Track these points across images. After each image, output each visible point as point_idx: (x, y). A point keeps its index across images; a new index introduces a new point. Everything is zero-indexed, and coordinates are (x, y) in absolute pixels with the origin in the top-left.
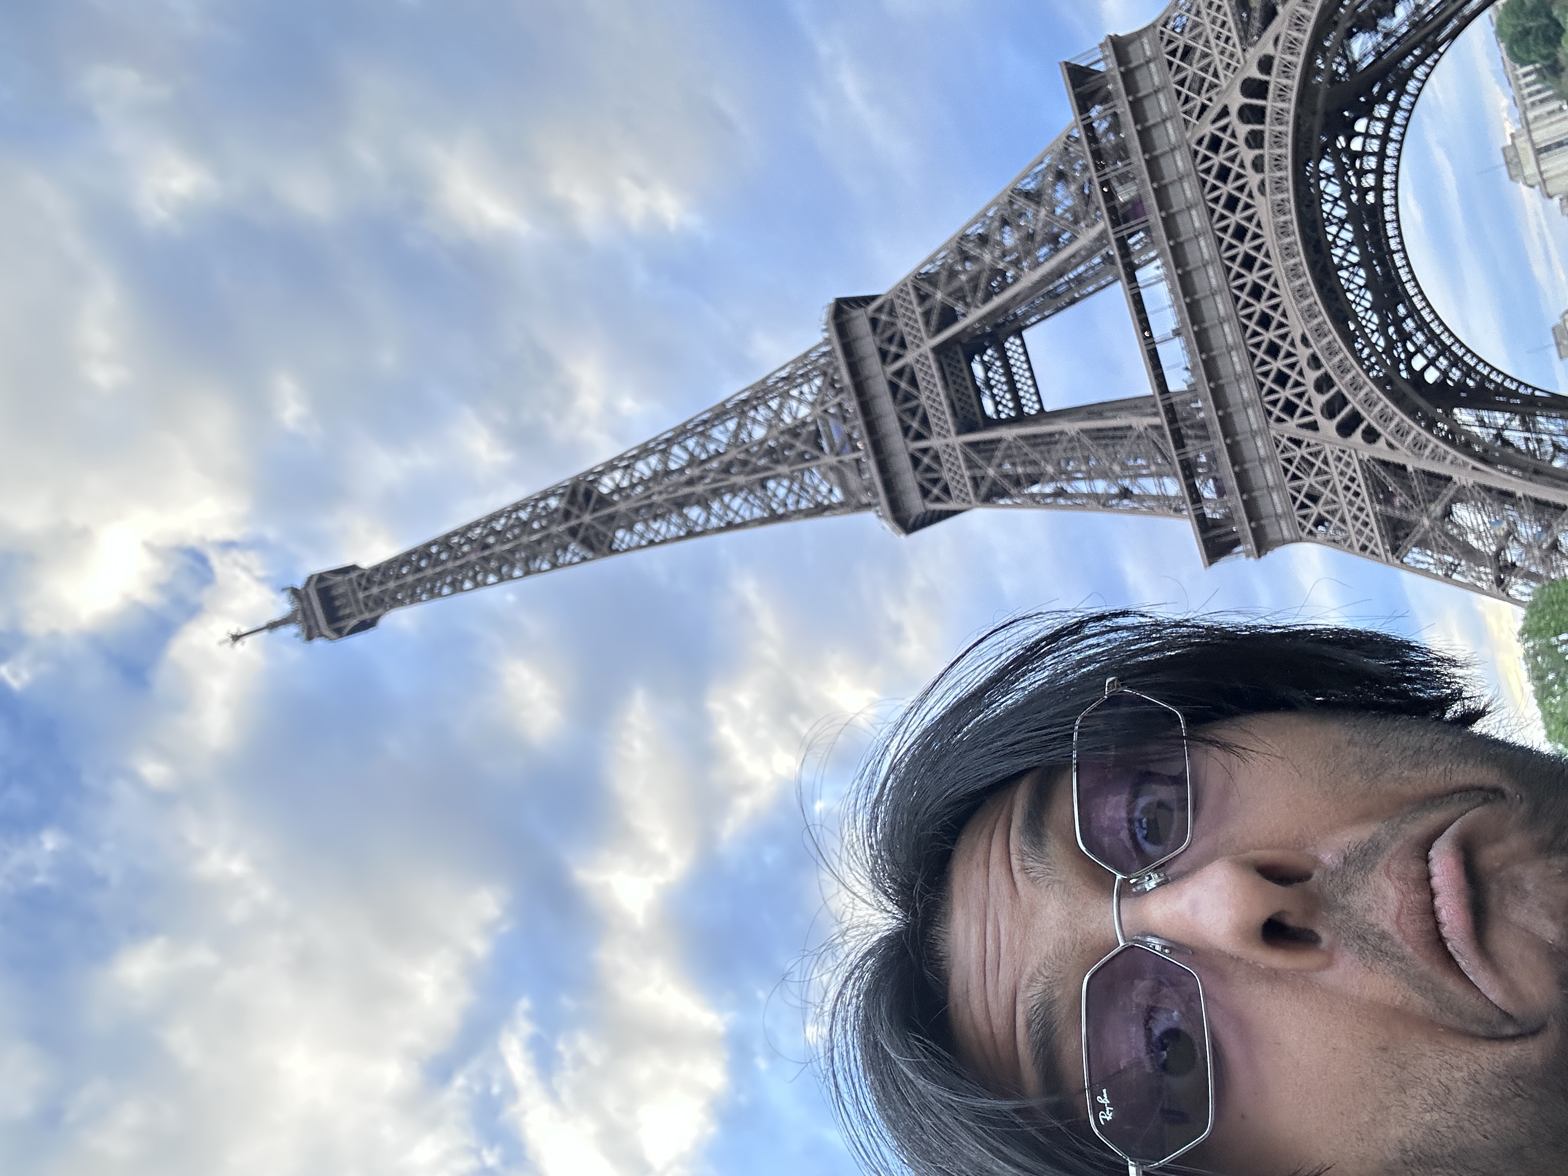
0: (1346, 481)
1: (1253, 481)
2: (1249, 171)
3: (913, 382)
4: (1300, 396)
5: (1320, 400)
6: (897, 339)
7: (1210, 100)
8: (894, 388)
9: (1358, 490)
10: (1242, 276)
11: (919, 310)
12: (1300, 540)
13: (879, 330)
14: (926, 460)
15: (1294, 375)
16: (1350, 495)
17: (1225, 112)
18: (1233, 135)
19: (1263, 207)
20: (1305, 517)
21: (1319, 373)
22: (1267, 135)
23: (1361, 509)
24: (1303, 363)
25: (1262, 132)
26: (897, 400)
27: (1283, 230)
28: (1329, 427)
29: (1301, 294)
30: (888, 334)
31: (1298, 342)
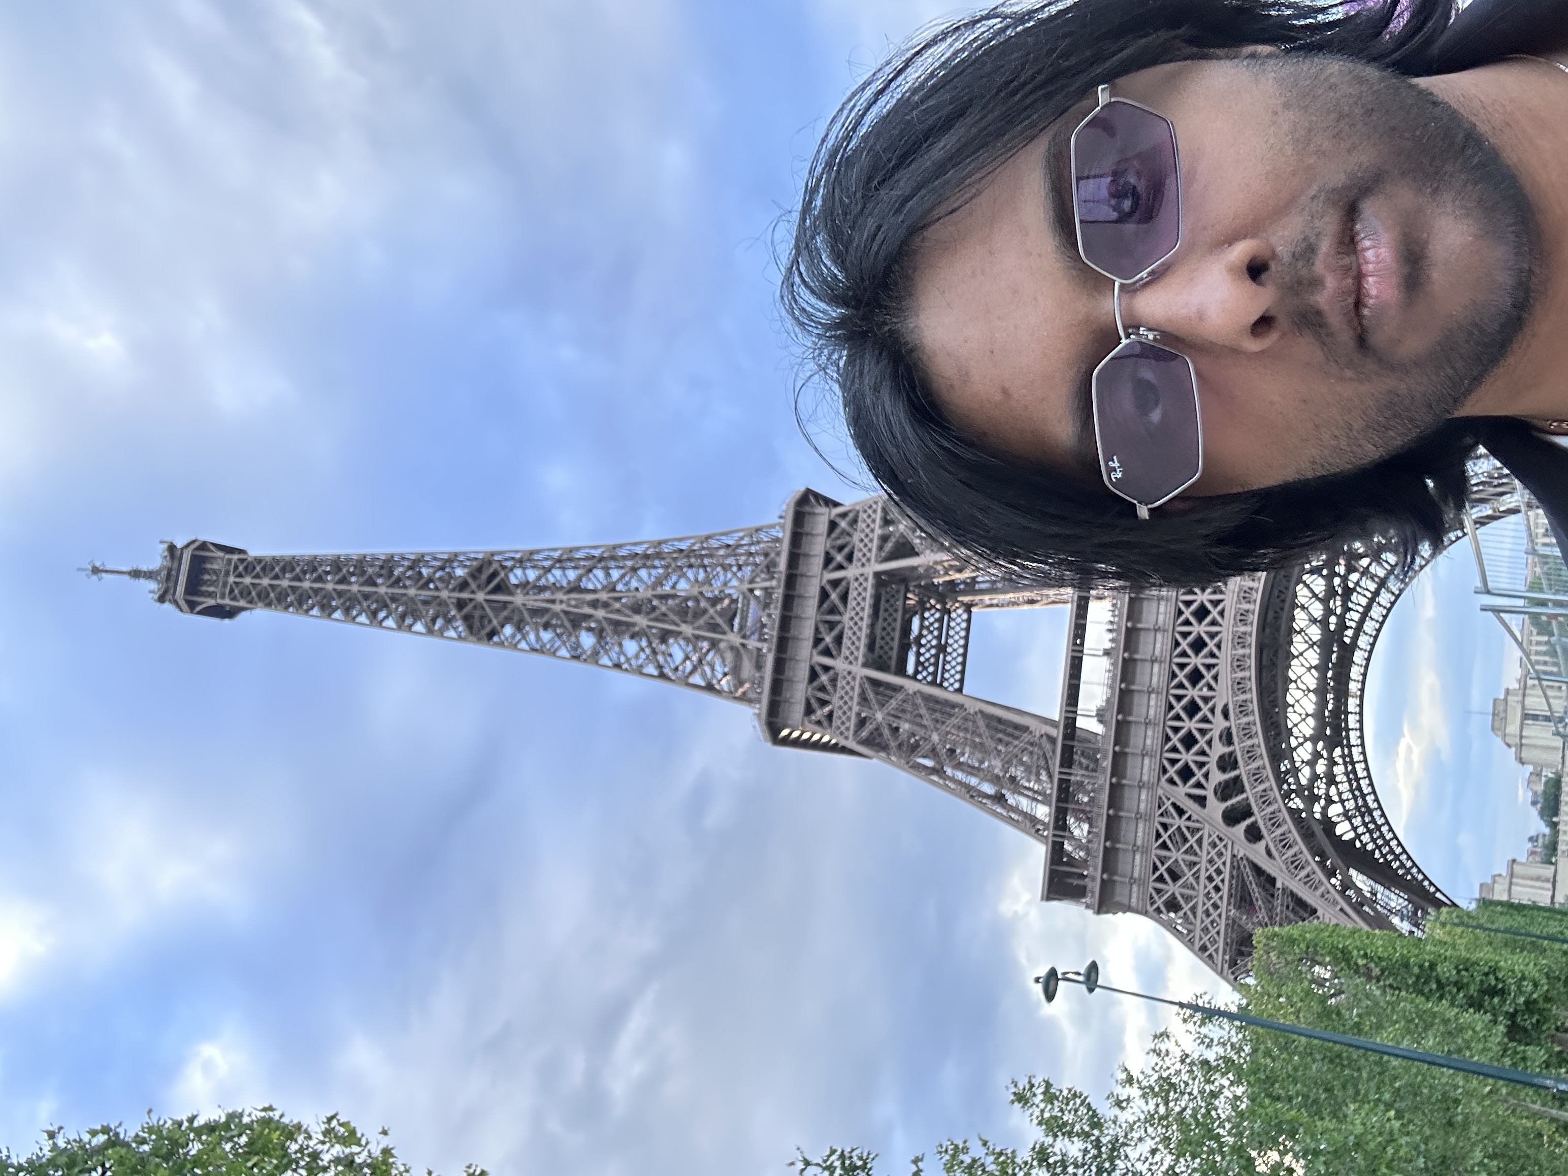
0: (1212, 870)
1: (1123, 833)
3: (844, 598)
4: (1201, 765)
5: (1218, 777)
6: (846, 550)
8: (824, 595)
9: (1220, 884)
10: (1190, 624)
11: (878, 532)
12: (1144, 913)
13: (834, 535)
14: (824, 678)
15: (1202, 742)
16: (1210, 886)
20: (1158, 891)
21: (1227, 750)
23: (1216, 906)
24: (1216, 734)
26: (822, 610)
28: (1216, 808)
29: (1239, 664)
30: (840, 542)
31: (1218, 711)
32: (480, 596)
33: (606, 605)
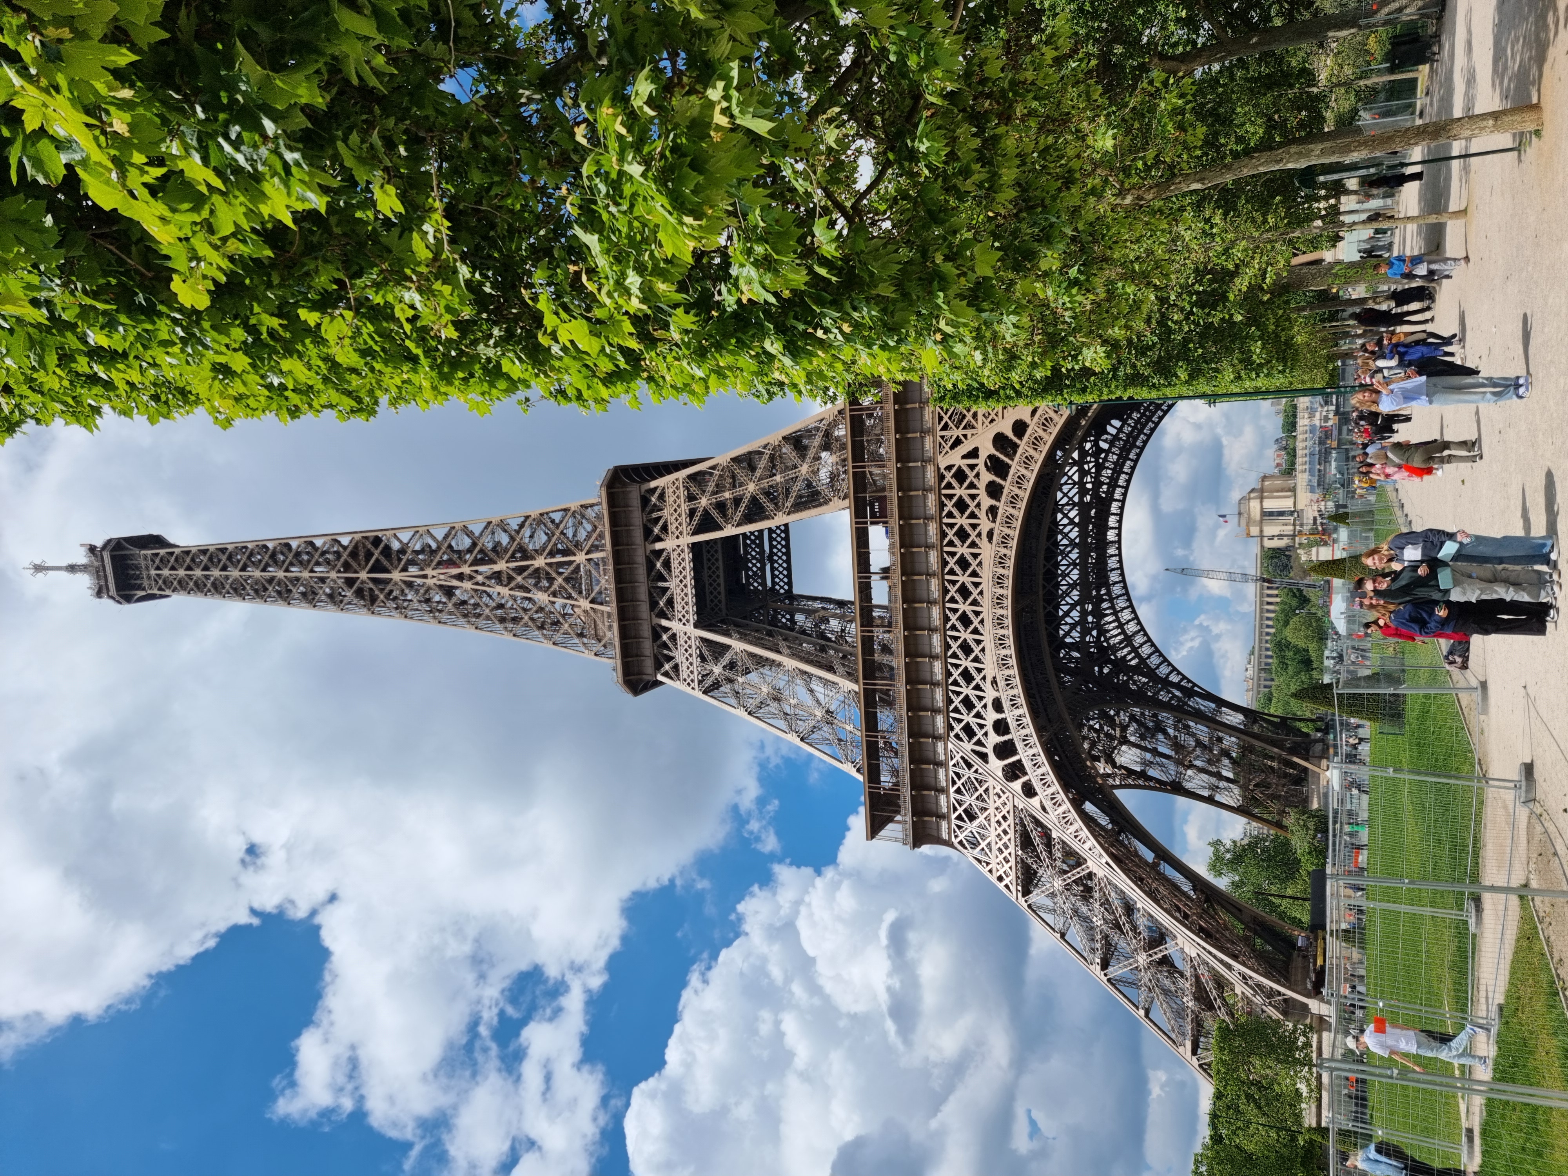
0: (999, 817)
2: (982, 514)
3: (667, 564)
4: (981, 726)
5: (994, 739)
6: (661, 523)
7: (965, 436)
8: (651, 565)
9: (1008, 830)
10: (956, 602)
11: (684, 508)
12: (952, 845)
13: (648, 509)
14: (665, 637)
15: (979, 707)
16: (1000, 830)
17: (974, 453)
18: (977, 475)
19: (987, 551)
20: (959, 827)
21: (1000, 716)
22: (1005, 491)
23: (1006, 846)
24: (989, 701)
25: (1002, 487)
26: (651, 576)
27: (999, 581)
28: (996, 765)
29: (1001, 642)
30: (655, 515)
31: (989, 679)
32: (363, 575)
33: (471, 578)
